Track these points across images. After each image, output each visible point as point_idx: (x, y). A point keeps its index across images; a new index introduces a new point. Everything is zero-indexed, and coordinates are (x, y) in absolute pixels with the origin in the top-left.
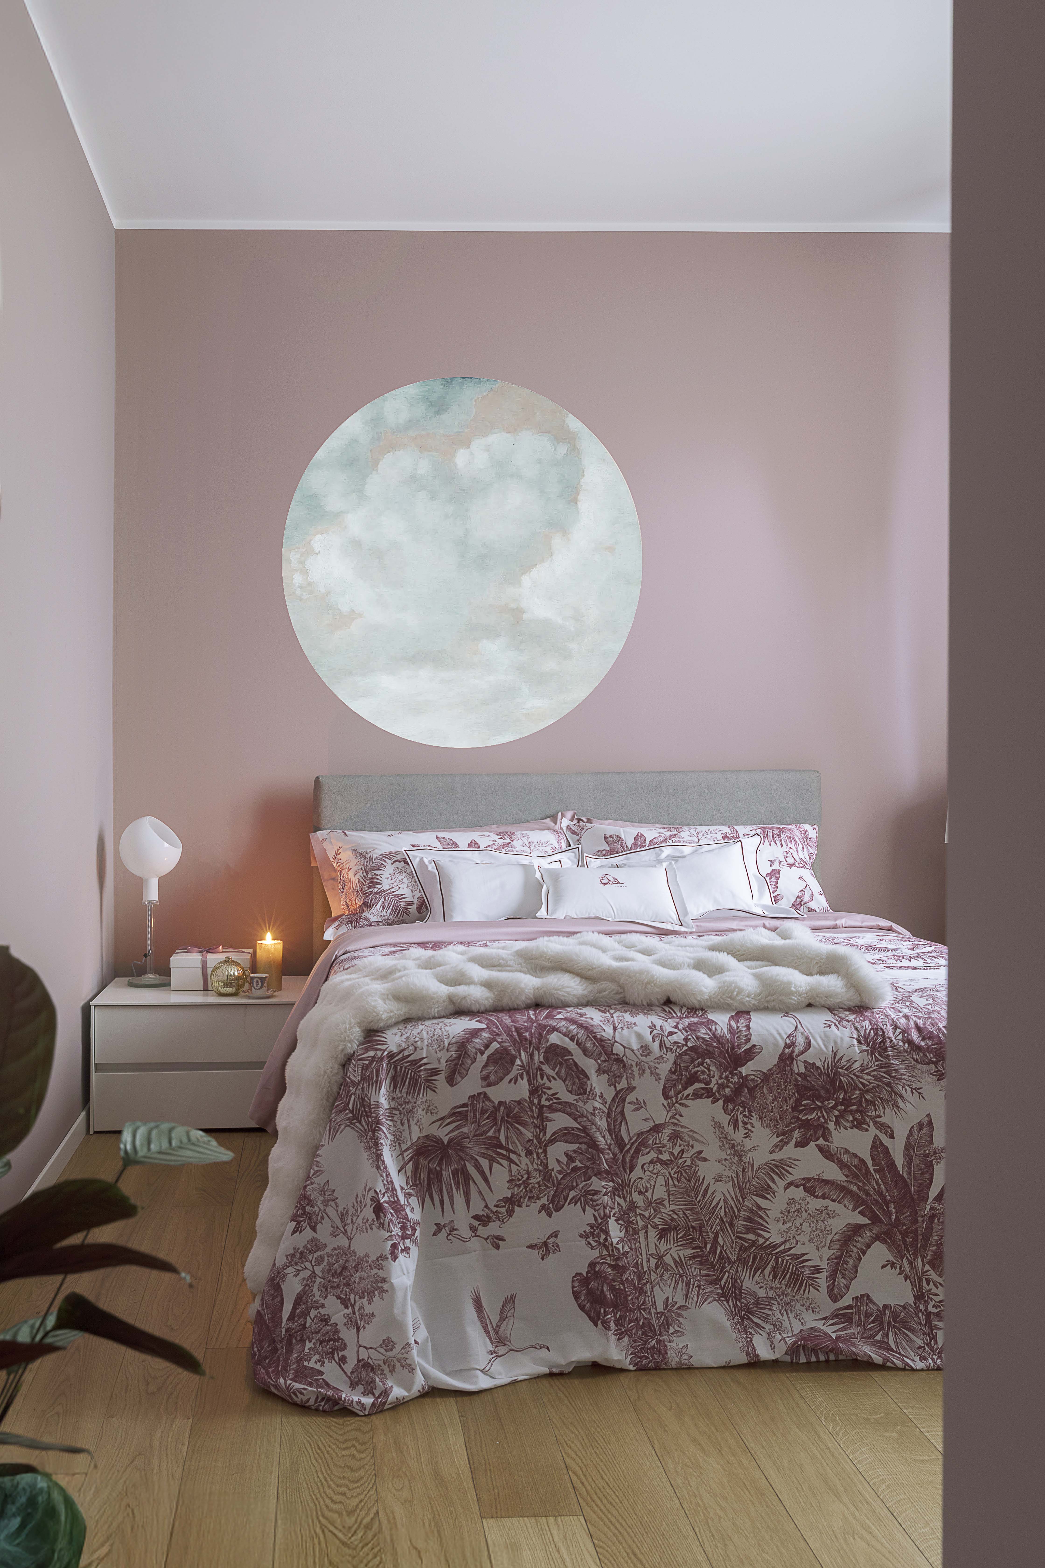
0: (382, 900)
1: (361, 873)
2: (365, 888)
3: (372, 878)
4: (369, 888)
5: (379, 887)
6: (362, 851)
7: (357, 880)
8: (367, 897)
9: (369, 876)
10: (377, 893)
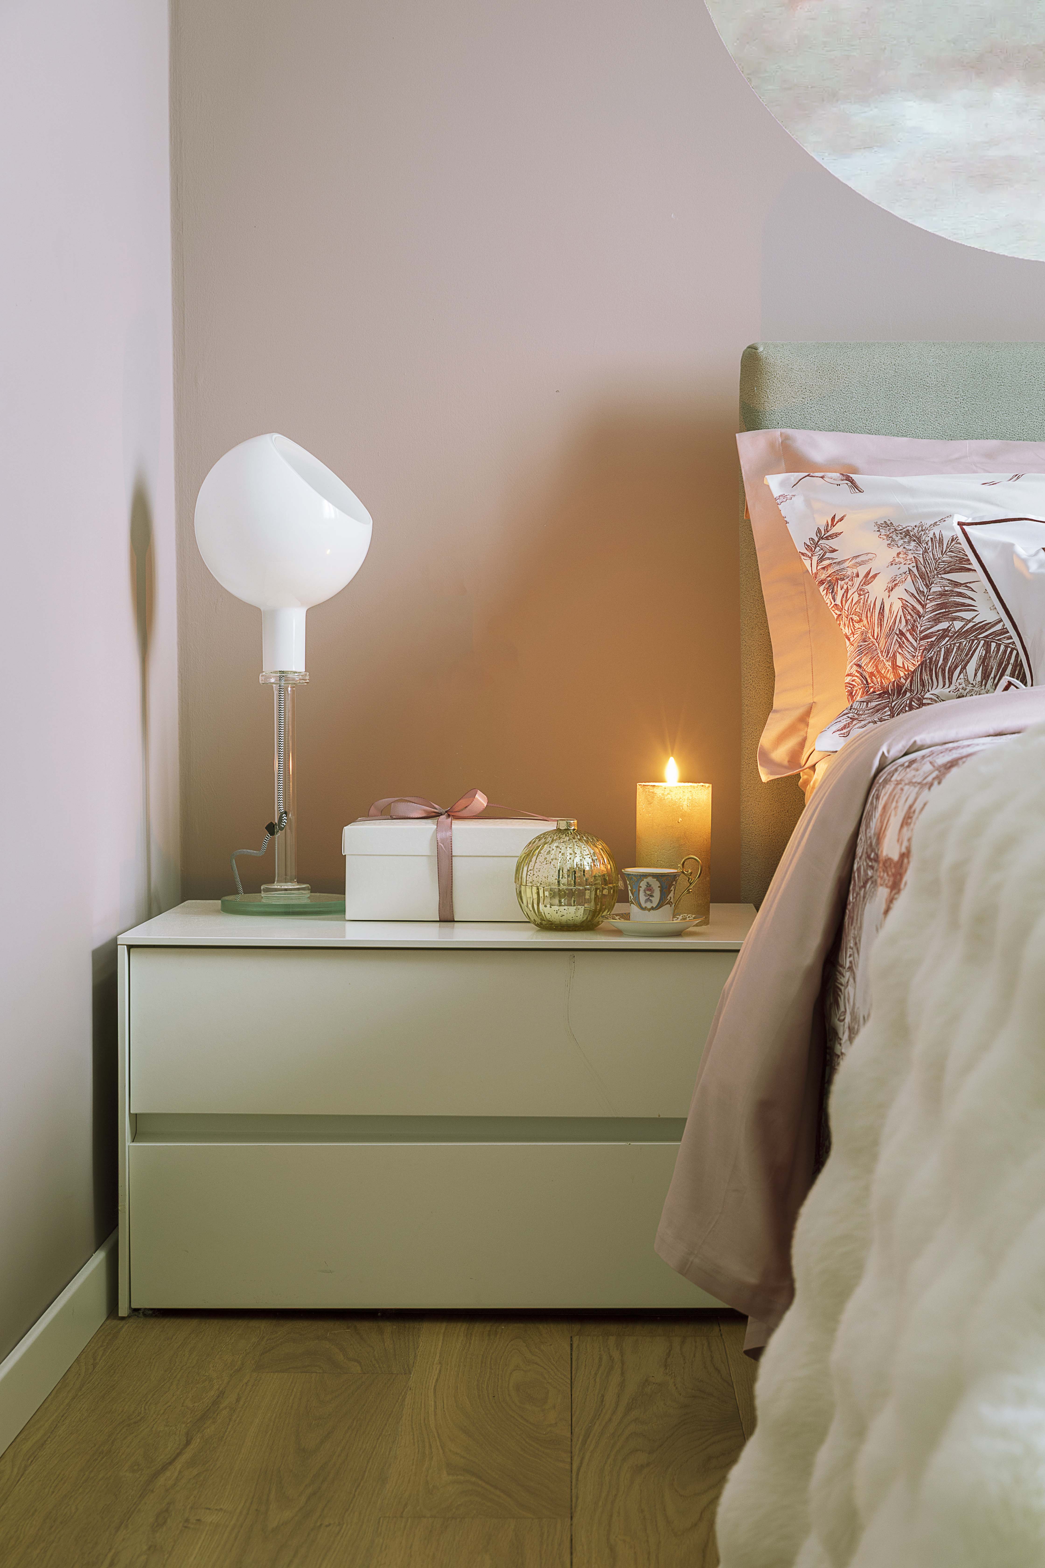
0: (980, 652)
1: (909, 584)
2: (923, 624)
3: (942, 594)
4: (937, 620)
5: (967, 615)
6: (910, 524)
7: (898, 605)
8: (932, 645)
9: (935, 589)
10: (961, 634)
